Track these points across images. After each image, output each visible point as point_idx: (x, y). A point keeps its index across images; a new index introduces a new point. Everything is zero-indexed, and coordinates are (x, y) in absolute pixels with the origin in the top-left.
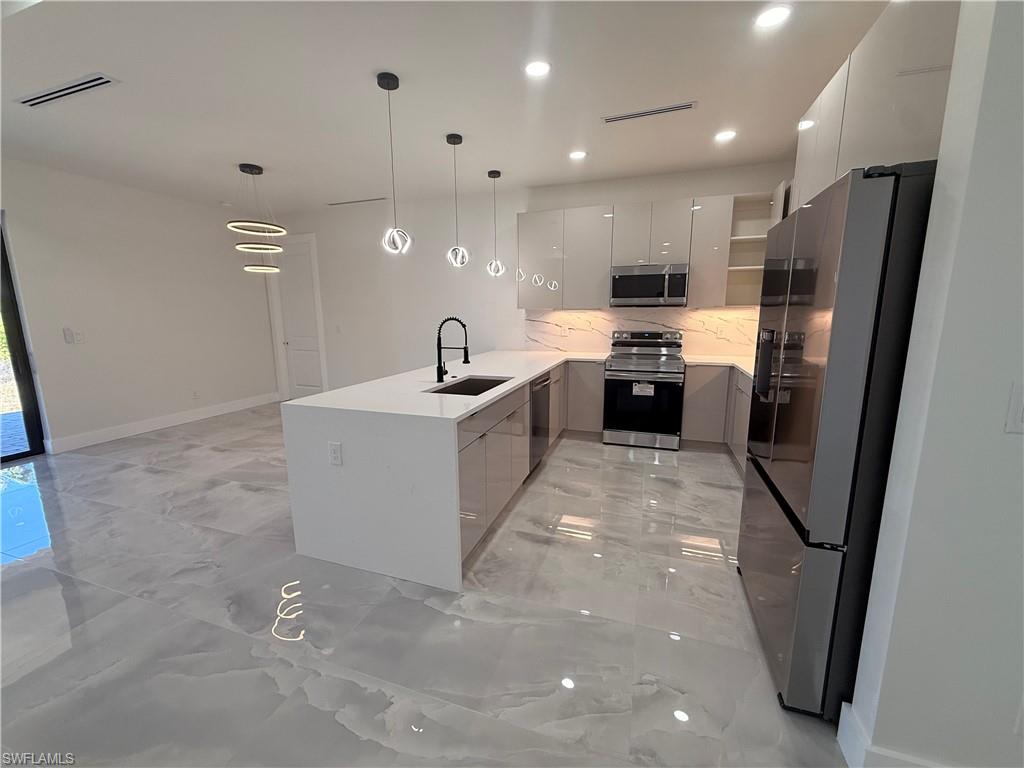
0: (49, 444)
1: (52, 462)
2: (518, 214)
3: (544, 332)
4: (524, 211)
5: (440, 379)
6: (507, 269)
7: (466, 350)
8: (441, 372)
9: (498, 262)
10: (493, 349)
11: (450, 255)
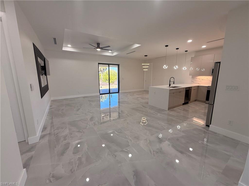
0: (120, 91)
1: (120, 93)
2: (192, 57)
3: (196, 80)
4: (193, 57)
5: (169, 86)
6: (187, 68)
7: (174, 82)
8: (170, 85)
9: (185, 67)
10: (183, 83)
11: (174, 67)
